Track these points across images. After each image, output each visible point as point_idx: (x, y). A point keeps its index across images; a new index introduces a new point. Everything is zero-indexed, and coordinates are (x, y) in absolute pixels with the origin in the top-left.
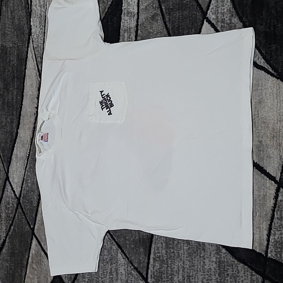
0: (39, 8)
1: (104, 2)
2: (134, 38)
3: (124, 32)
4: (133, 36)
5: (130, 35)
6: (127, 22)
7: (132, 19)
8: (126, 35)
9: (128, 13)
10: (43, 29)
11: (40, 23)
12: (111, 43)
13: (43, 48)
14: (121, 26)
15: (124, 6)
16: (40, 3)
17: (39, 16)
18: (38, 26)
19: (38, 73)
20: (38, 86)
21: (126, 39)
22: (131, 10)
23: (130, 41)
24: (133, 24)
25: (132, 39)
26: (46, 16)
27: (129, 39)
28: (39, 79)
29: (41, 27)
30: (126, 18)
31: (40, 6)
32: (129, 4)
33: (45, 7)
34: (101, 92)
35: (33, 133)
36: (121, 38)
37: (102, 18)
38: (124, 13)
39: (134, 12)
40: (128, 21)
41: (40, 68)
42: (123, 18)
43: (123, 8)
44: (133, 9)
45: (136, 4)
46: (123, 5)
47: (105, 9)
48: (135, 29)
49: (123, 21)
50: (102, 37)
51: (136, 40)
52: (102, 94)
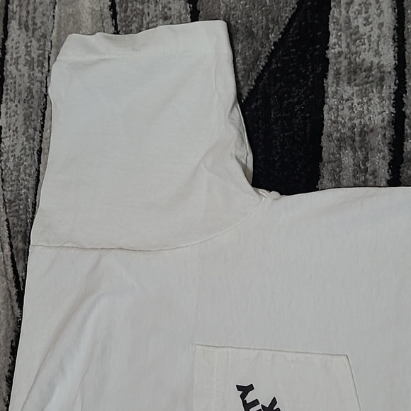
0: (25, 70)
1: (251, 34)
2: (384, 172)
3: (340, 148)
4: (380, 162)
5: (366, 159)
6: (351, 108)
7: (375, 97)
8: (347, 158)
9: (354, 70)
10: (37, 140)
11: (27, 117)
13: (35, 205)
14: (327, 123)
15: (337, 44)
16: (28, 53)
17: (24, 95)
18: (21, 130)
19: (14, 291)
21: (347, 174)
22: (368, 57)
23: (365, 184)
24: (378, 112)
25: (374, 173)
26: (46, 96)
27: (363, 178)
29: (31, 131)
30: (347, 91)
31: (30, 64)
32: (355, 36)
34: (245, 390)
36: (326, 171)
37: (245, 93)
38: (338, 73)
39: (380, 67)
40: (356, 100)
41: (21, 274)
42: (330, 90)
43: (331, 53)
44: (377, 53)
45: (388, 31)
46: (332, 40)
47: (257, 59)
48: (389, 133)
49: (331, 101)
50: (245, 168)
51: (395, 182)
52: (249, 399)
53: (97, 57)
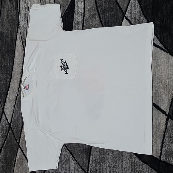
0: (24, 9)
1: (63, 6)
2: (81, 28)
3: (76, 25)
4: (81, 27)
5: (79, 26)
6: (77, 19)
7: (81, 17)
8: (77, 26)
9: (78, 13)
10: (27, 22)
11: (25, 18)
12: (68, 31)
13: (26, 34)
14: (74, 21)
15: (76, 9)
16: (25, 6)
17: (24, 14)
18: (23, 20)
19: (23, 49)
20: (23, 56)
21: (76, 28)
22: (80, 11)
23: (79, 30)
24: (81, 20)
25: (80, 28)
26: (28, 14)
27: (79, 29)
28: (24, 52)
29: (25, 21)
30: (77, 16)
31: (25, 8)
32: (78, 8)
33: (28, 9)
34: (62, 60)
35: (20, 85)
36: (74, 28)
37: (62, 16)
38: (76, 13)
39: (82, 13)
40: (78, 17)
41: (24, 46)
42: (75, 16)
43: (75, 10)
44: (81, 11)
45: (83, 7)
46: (75, 8)
47: (64, 10)
48: (82, 22)
49: (75, 17)
50: (62, 27)
51: (83, 29)
52: (62, 61)
53: (38, 8)
